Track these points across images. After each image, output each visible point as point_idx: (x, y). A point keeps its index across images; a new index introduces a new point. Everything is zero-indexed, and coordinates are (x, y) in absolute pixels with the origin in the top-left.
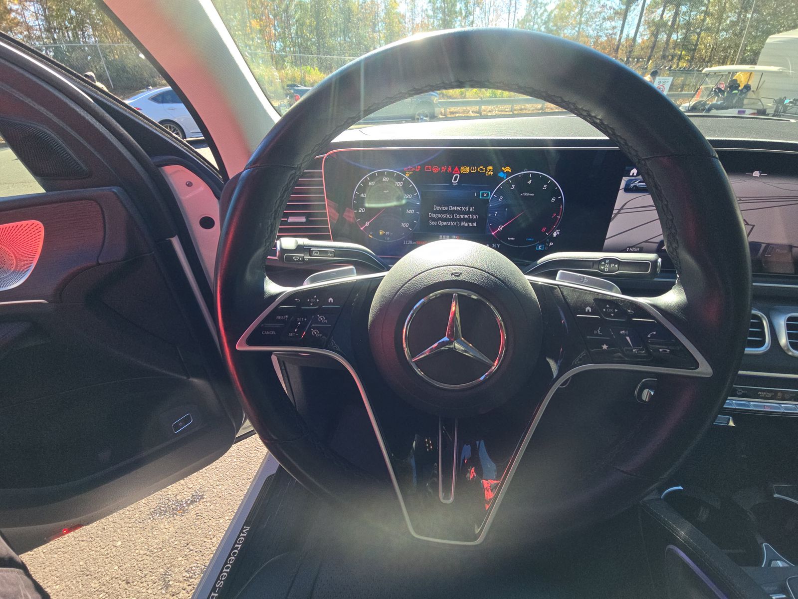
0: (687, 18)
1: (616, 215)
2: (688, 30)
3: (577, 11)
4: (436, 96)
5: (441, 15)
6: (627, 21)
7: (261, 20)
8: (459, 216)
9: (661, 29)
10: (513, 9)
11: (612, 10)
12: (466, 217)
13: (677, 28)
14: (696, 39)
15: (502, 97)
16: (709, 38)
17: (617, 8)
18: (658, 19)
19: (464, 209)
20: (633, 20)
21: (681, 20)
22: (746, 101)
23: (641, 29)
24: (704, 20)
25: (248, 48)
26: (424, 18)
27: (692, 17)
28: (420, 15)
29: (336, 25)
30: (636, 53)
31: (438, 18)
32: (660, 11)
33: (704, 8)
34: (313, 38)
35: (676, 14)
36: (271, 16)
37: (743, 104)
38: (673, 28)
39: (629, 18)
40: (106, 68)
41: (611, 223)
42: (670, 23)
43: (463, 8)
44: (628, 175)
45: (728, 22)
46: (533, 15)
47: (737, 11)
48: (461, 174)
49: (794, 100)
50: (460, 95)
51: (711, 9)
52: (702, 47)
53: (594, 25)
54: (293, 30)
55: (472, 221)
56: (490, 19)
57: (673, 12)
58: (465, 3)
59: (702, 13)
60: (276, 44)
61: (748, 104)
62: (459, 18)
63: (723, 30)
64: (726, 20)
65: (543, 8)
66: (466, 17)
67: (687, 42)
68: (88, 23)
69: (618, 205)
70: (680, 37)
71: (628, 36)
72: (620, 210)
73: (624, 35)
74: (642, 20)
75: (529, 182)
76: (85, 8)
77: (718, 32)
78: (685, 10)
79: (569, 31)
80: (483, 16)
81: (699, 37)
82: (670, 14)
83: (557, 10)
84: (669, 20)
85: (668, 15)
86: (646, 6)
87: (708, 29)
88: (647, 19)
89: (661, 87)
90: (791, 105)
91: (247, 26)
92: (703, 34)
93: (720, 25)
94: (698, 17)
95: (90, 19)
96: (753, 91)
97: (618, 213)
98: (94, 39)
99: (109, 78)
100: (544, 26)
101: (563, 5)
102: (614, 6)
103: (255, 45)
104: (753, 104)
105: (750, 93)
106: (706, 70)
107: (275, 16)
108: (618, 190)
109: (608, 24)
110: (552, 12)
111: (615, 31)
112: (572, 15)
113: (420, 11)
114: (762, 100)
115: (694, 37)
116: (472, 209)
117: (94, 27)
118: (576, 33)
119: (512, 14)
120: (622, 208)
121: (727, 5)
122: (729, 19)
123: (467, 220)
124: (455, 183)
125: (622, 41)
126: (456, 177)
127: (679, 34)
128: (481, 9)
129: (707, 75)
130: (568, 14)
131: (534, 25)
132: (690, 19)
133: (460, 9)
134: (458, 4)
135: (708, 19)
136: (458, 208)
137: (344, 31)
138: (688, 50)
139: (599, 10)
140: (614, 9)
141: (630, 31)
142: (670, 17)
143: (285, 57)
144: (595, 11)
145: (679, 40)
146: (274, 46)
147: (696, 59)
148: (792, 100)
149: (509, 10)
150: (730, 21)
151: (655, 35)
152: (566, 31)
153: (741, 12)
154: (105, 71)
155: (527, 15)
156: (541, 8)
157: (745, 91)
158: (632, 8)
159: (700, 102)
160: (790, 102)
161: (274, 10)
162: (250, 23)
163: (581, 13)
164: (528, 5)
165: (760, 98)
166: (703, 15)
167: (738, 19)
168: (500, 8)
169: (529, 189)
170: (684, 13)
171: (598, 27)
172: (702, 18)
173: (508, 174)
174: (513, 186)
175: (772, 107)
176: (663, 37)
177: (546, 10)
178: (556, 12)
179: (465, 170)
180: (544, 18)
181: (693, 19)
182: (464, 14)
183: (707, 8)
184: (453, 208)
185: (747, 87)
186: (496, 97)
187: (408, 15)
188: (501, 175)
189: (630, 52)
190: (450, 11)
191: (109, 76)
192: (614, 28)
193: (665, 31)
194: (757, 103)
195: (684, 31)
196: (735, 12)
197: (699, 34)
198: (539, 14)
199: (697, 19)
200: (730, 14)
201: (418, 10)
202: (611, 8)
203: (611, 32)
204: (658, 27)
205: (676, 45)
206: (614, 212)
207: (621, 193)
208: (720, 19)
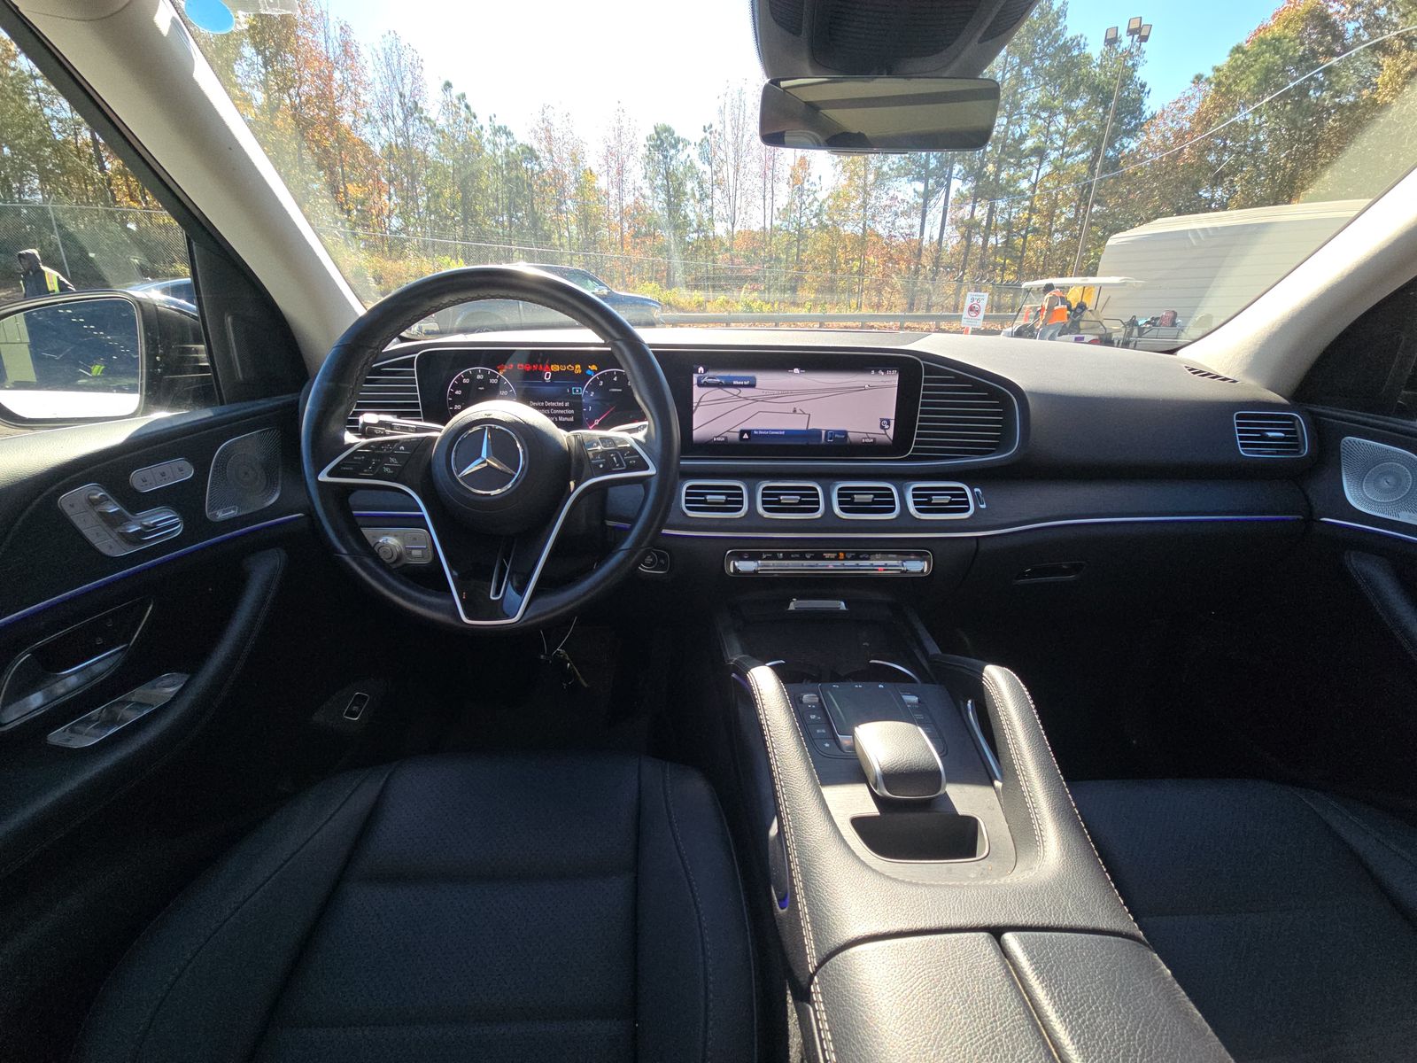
0: (1007, 216)
1: (696, 407)
2: (1009, 232)
3: (858, 202)
4: (657, 308)
5: (663, 196)
6: (927, 218)
7: (364, 184)
8: (556, 412)
9: (973, 231)
10: (769, 196)
11: (905, 204)
12: (562, 412)
13: (995, 229)
14: (1021, 243)
15: (761, 311)
16: (1039, 242)
17: (911, 202)
18: (967, 217)
19: (560, 404)
20: (935, 218)
21: (999, 219)
22: (1082, 325)
23: (948, 229)
24: (1029, 219)
25: (339, 224)
26: (637, 198)
27: (1013, 214)
28: (632, 193)
29: (497, 200)
30: (946, 259)
31: (660, 199)
32: (969, 208)
33: (1028, 203)
34: (456, 215)
35: (992, 211)
36: (383, 180)
37: (1080, 329)
38: (989, 230)
39: (929, 217)
40: (60, 246)
41: (694, 416)
42: (984, 223)
43: (696, 188)
44: (697, 372)
45: (1063, 220)
46: (799, 205)
47: (1074, 205)
48: (552, 372)
49: (1153, 319)
50: (697, 307)
51: (1037, 204)
52: (1031, 254)
53: (884, 222)
54: (423, 201)
55: (569, 416)
56: (738, 205)
57: (986, 210)
58: (699, 183)
59: (1025, 209)
60: (390, 221)
61: (1086, 329)
62: (692, 201)
63: (1057, 231)
64: (1059, 217)
65: (812, 197)
66: (701, 200)
67: (1011, 247)
68: (33, 170)
69: (695, 399)
70: (1000, 241)
71: (931, 238)
72: (698, 403)
73: (926, 236)
74: (948, 218)
75: (615, 379)
76: (31, 144)
77: (1050, 234)
78: (1004, 206)
79: (851, 228)
80: (727, 201)
81: (1024, 242)
82: (983, 212)
83: (830, 200)
84: (983, 219)
85: (981, 213)
86: (950, 199)
87: (1035, 231)
88: (953, 217)
89: (977, 306)
90: (1148, 326)
91: (339, 192)
92: (1029, 237)
93: (1051, 224)
94: (1021, 215)
95: (37, 162)
96: (1090, 311)
97: (698, 406)
98: (40, 197)
99: (65, 261)
100: (816, 219)
101: (839, 194)
102: (907, 198)
103: (353, 220)
104: (1092, 328)
105: (1086, 313)
106: (1025, 285)
107: (390, 182)
108: (692, 385)
109: (902, 222)
110: (824, 202)
111: (913, 230)
112: (851, 206)
113: (631, 189)
114: (1105, 323)
115: (1019, 241)
116: (567, 404)
117: (45, 177)
118: (861, 231)
119: (768, 201)
120: (699, 401)
121: (1060, 197)
122: (1063, 217)
123: (564, 415)
124: (548, 380)
125: (924, 243)
126: (548, 375)
127: (999, 237)
128: (723, 192)
129: (1028, 291)
130: (846, 205)
131: (801, 217)
132: (1010, 218)
133: (692, 189)
134: (688, 183)
135: (1034, 217)
136: (554, 404)
137: (509, 210)
138: (1014, 259)
139: (888, 202)
140: (908, 202)
141: (932, 231)
142: (983, 215)
143: (405, 241)
144: (882, 204)
145: (999, 245)
146: (387, 225)
147: (1025, 270)
148: (1149, 320)
149: (764, 196)
150: (1066, 219)
151: (967, 238)
152: (846, 227)
153: (1079, 205)
154: (57, 249)
155: (790, 204)
156: (808, 196)
157: (1079, 311)
158: (932, 202)
159: (1025, 326)
160: (1148, 323)
161: (389, 170)
162: (346, 188)
163: (864, 205)
164: (790, 191)
165: (1100, 320)
166: (1027, 212)
167: (1076, 216)
168: (749, 192)
169: (616, 385)
170: (1003, 211)
171: (889, 225)
172: (1026, 216)
173: (595, 372)
174: (602, 382)
175: (1119, 331)
176: (978, 240)
177: (815, 199)
178: (830, 202)
179: (555, 368)
180: (814, 208)
181: (1014, 218)
182: (698, 196)
183: (1032, 203)
184: (549, 404)
185: (1082, 307)
186: (752, 312)
187: (614, 192)
188: (589, 372)
189: (937, 258)
190: (677, 191)
191: (64, 258)
192: (911, 227)
193: (979, 233)
194: (1098, 327)
195: (1005, 233)
196: (1071, 206)
197: (1025, 237)
198: (807, 203)
199: (1020, 218)
200: (1064, 209)
201: (628, 186)
202: (903, 201)
203: (908, 231)
204: (969, 227)
205: (996, 250)
206: (694, 405)
207: (695, 388)
208: (1051, 216)
